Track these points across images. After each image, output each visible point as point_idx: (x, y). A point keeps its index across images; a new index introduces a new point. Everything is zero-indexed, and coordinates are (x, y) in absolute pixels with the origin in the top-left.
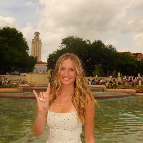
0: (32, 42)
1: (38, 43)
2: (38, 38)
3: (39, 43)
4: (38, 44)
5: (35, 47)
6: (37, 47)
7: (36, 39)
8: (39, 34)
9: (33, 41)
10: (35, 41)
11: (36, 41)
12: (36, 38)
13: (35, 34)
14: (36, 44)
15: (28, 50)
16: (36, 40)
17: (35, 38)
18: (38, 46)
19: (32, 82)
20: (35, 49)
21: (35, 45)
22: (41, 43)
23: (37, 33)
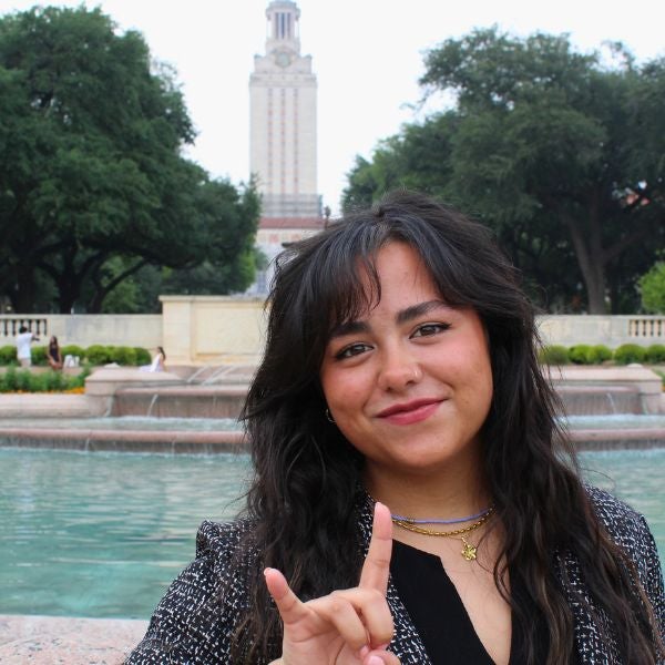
0: (254, 80)
1: (289, 78)
2: (290, 45)
3: (301, 77)
4: (290, 92)
5: (270, 113)
6: (283, 113)
7: (275, 52)
8: (297, 18)
9: (257, 71)
10: (268, 65)
11: (277, 69)
12: (279, 44)
13: (269, 18)
14: (277, 92)
15: (189, 140)
16: (277, 63)
17: (271, 48)
18: (296, 105)
19: (199, 355)
20: (270, 124)
21: (270, 94)
22: (312, 80)
23: (286, 11)
